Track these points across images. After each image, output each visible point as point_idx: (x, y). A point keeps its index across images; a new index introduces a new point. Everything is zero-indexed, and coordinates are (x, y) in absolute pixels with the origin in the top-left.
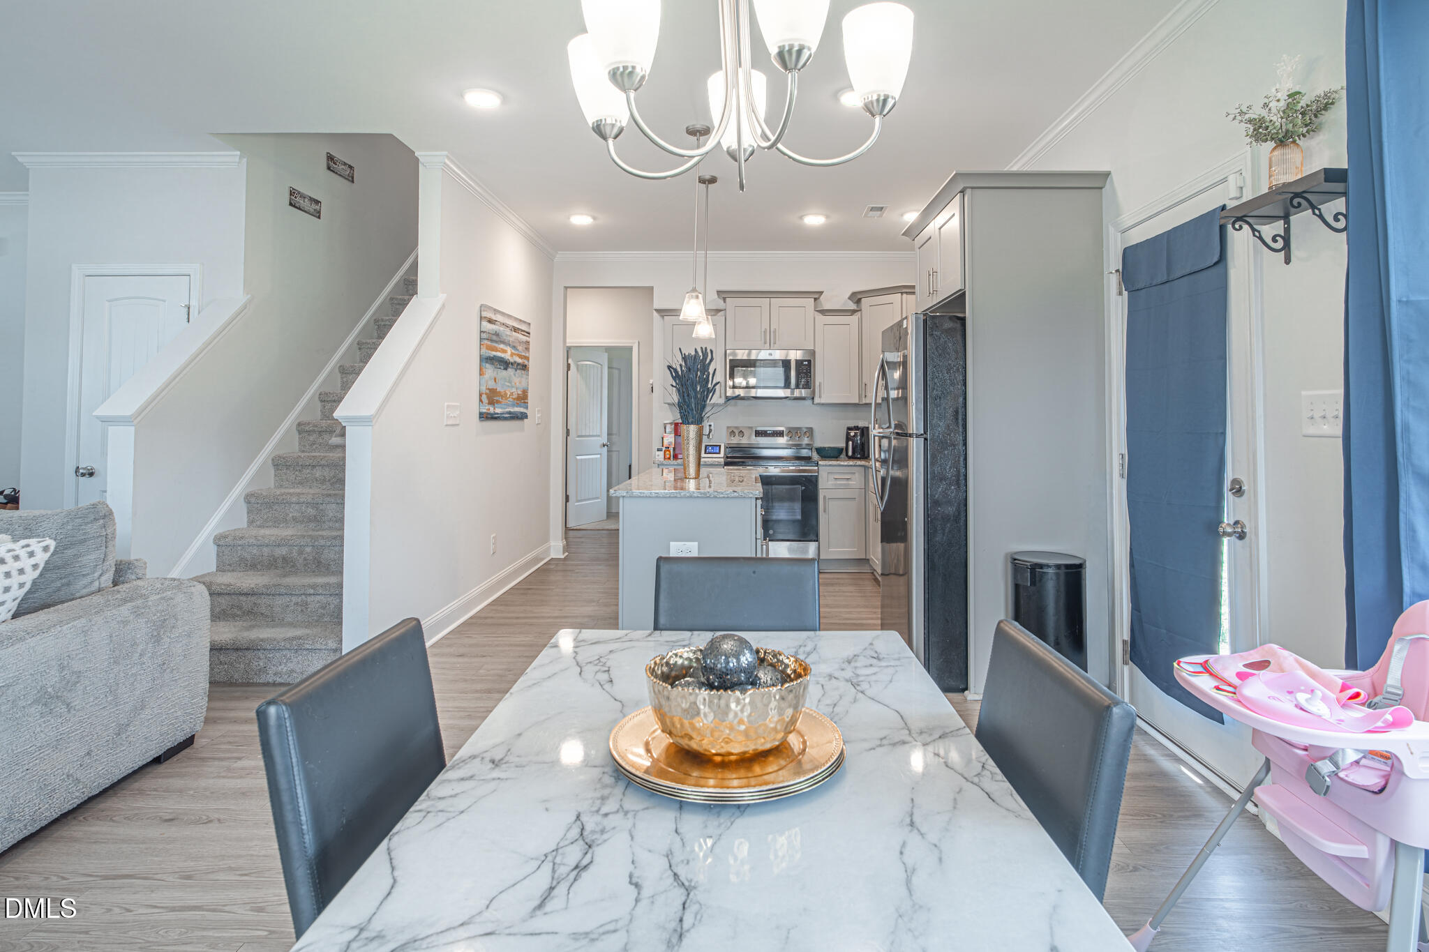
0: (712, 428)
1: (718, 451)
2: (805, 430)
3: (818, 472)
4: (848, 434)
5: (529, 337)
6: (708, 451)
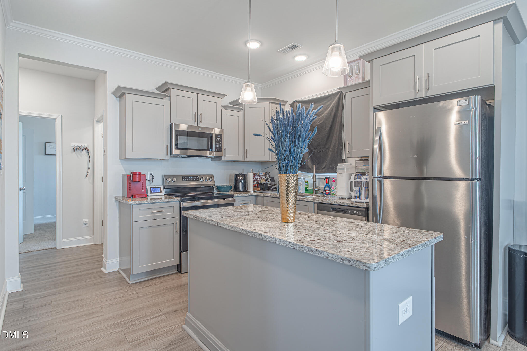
1: (159, 191)
2: (210, 176)
6: (152, 191)
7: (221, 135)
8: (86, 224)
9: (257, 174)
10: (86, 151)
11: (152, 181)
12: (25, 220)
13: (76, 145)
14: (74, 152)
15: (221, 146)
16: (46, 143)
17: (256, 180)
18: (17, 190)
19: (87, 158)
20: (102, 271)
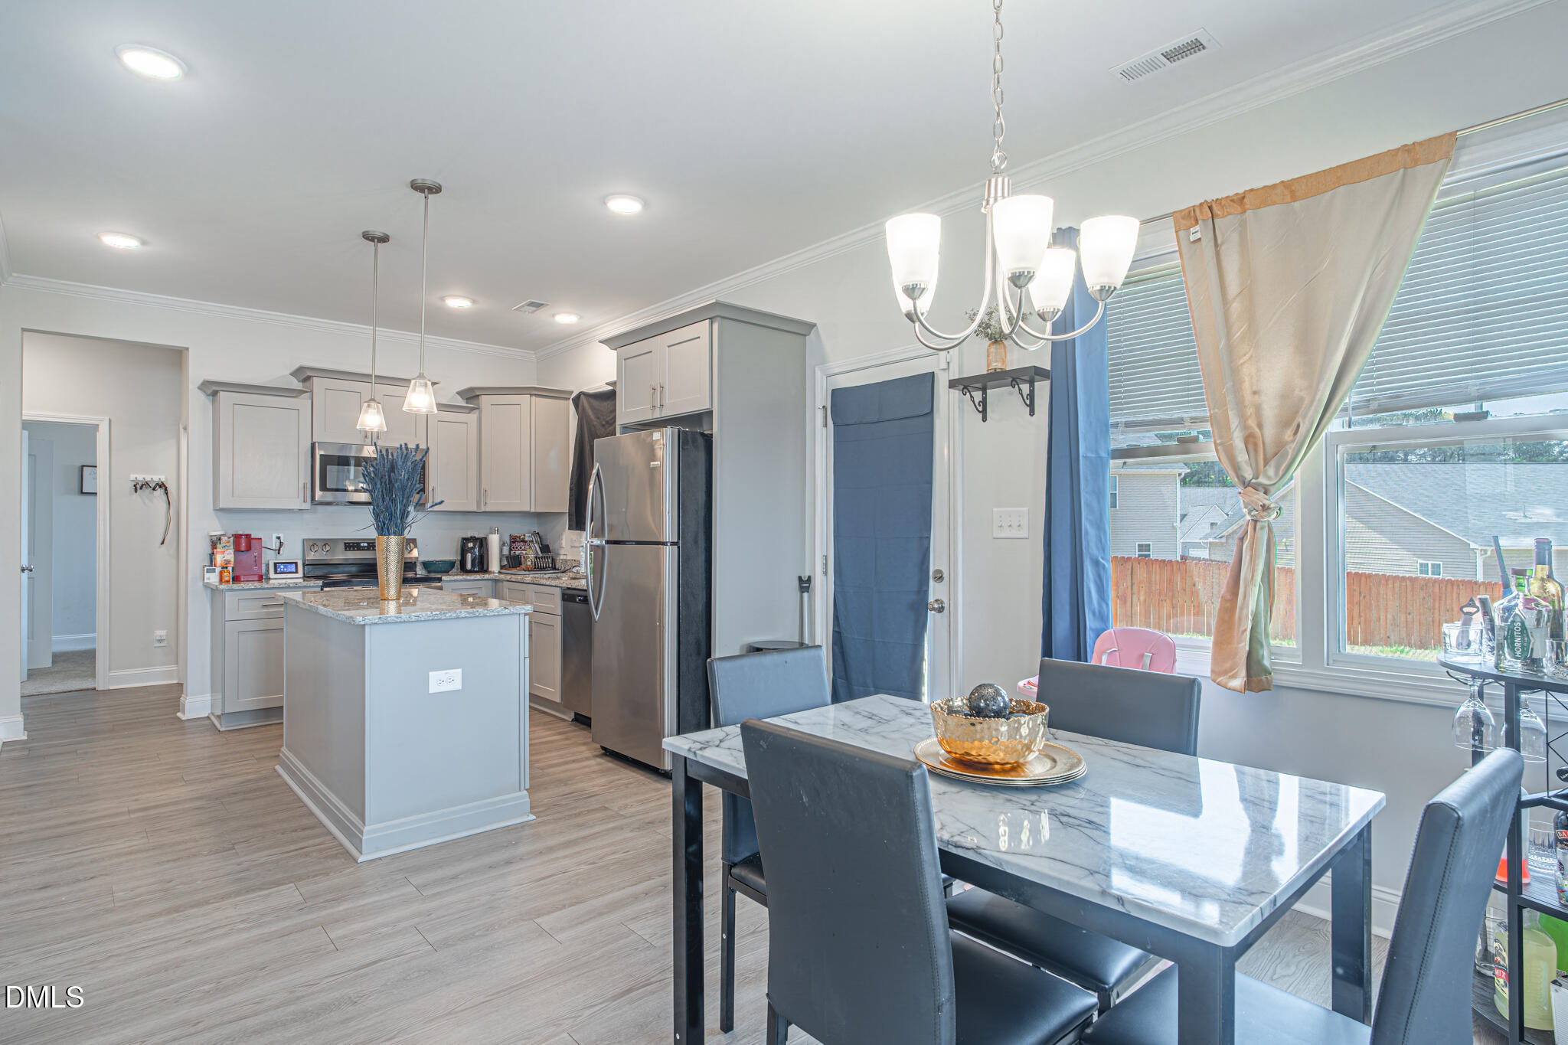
0: (283, 540)
1: (293, 570)
4: (464, 546)
6: (278, 569)
8: (160, 641)
9: (520, 537)
10: (163, 490)
11: (279, 550)
12: (33, 639)
13: (140, 478)
14: (136, 491)
16: (83, 466)
18: (19, 570)
19: (164, 505)
20: (179, 718)
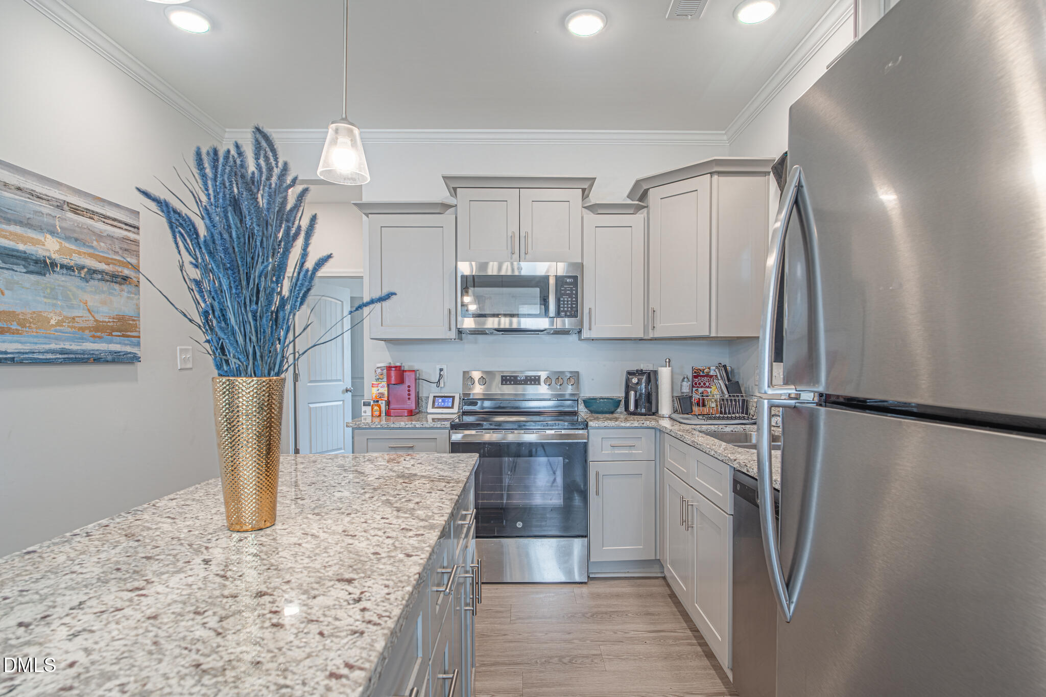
0: (444, 373)
1: (450, 405)
2: (569, 375)
3: (588, 438)
4: (628, 381)
5: (138, 234)
6: (437, 404)
7: (575, 278)
9: (704, 370)
11: (440, 383)
15: (574, 304)
17: (702, 387)
